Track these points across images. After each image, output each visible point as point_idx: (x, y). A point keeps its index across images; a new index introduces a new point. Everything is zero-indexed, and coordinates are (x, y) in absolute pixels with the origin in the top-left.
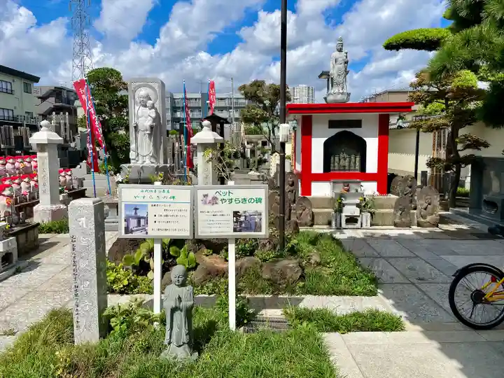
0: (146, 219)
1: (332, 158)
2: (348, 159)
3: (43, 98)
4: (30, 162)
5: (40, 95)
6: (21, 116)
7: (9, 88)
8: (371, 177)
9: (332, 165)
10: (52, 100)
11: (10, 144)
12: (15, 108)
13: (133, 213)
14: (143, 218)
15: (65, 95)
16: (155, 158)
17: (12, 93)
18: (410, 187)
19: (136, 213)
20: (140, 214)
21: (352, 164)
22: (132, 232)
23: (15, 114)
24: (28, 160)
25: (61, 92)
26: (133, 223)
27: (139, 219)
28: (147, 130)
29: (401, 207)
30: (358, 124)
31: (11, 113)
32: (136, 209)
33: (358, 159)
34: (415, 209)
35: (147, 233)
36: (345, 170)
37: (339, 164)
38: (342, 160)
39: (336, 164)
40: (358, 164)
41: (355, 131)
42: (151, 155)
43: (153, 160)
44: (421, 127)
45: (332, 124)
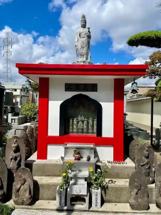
1: (71, 120)
2: (85, 123)
8: (107, 142)
9: (71, 127)
18: (147, 158)
21: (90, 127)
29: (136, 184)
30: (93, 87)
33: (95, 122)
34: (153, 182)
36: (83, 132)
37: (77, 126)
38: (80, 123)
39: (75, 127)
40: (95, 127)
41: (91, 95)
44: (154, 96)
45: (69, 87)
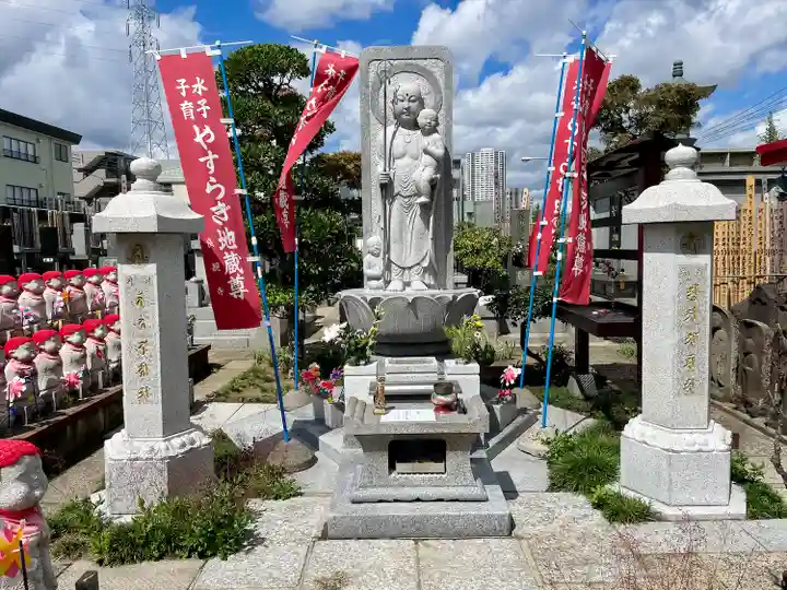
3: (87, 171)
4: (80, 287)
5: (82, 166)
6: (50, 199)
7: (31, 152)
10: (101, 173)
11: (32, 245)
12: (41, 186)
15: (122, 165)
16: (435, 275)
17: (35, 160)
23: (41, 196)
24: (75, 280)
25: (116, 160)
28: (419, 195)
31: (33, 193)
42: (425, 264)
43: (429, 280)
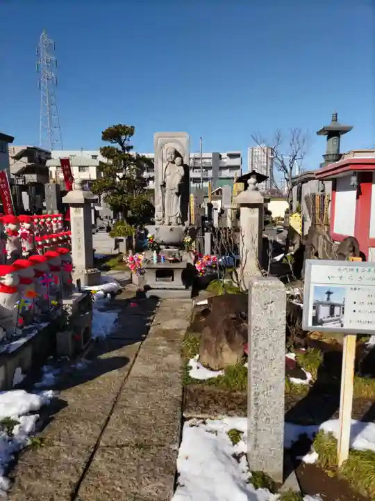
0: (342, 307)
3: (17, 158)
5: (13, 155)
10: (25, 160)
13: (325, 299)
14: (339, 305)
16: (181, 219)
19: (328, 299)
20: (334, 299)
22: (322, 323)
25: (33, 152)
26: (324, 312)
27: (332, 307)
28: (175, 189)
32: (329, 293)
35: (342, 326)
42: (178, 215)
43: (179, 221)
